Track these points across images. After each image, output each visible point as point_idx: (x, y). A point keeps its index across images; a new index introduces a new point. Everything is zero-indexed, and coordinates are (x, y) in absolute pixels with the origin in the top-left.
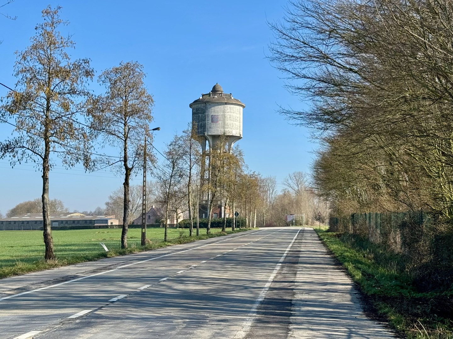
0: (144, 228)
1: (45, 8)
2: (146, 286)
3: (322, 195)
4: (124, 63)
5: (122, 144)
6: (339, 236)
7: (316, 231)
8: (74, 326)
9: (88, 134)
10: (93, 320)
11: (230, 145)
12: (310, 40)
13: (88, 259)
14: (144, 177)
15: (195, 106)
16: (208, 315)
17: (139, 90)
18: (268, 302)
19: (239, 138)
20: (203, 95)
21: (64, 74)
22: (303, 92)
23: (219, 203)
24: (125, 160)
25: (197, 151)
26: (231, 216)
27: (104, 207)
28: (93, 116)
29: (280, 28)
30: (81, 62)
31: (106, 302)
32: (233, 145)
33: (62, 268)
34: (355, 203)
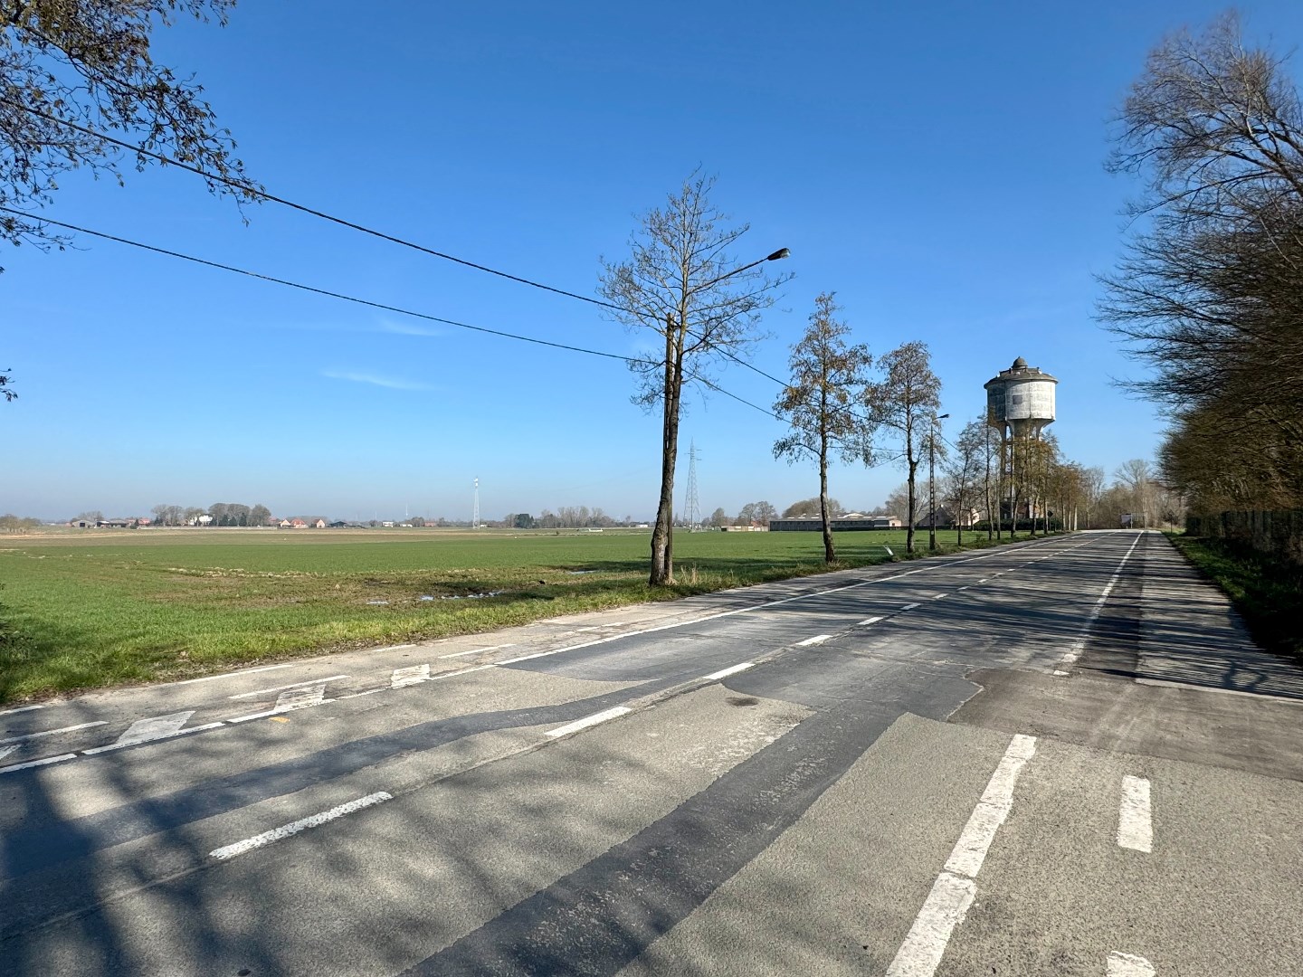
0: (933, 530)
1: (818, 295)
2: (942, 596)
3: (1175, 488)
4: (905, 345)
5: (905, 437)
6: (1202, 541)
7: (1166, 535)
8: (865, 633)
9: (867, 427)
10: (885, 628)
11: (1038, 431)
12: (1155, 289)
13: (870, 563)
14: (932, 471)
15: (992, 386)
16: (1024, 632)
17: (924, 374)
18: (1102, 621)
19: (1051, 421)
20: (1001, 373)
21: (840, 363)
22: (1146, 356)
23: (1026, 500)
24: (909, 452)
25: (996, 440)
26: (1042, 516)
27: (884, 507)
28: (873, 407)
29: (1109, 278)
30: (858, 348)
31: (897, 610)
32: (1042, 430)
33: (845, 571)
34: (1228, 497)
